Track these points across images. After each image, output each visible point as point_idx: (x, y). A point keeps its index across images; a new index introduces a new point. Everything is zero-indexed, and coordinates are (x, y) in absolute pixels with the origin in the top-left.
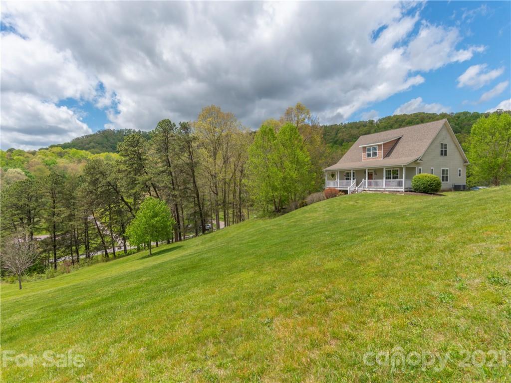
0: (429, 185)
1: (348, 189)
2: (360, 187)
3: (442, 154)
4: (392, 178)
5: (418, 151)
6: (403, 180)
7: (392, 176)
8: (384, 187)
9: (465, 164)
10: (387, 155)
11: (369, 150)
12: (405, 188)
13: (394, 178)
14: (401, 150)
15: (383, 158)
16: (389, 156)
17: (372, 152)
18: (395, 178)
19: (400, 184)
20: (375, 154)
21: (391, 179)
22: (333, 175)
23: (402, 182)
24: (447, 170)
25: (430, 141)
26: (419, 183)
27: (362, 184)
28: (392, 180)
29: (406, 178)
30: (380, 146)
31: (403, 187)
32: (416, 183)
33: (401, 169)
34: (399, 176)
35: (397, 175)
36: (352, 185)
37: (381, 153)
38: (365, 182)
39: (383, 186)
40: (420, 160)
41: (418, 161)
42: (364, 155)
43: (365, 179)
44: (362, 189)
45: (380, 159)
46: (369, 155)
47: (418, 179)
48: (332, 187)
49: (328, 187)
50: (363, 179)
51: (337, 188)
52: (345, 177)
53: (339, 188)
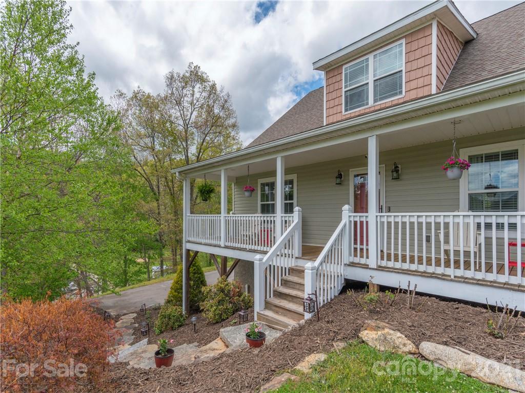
17: (371, 80)
42: (331, 102)
48: (203, 241)
49: (190, 239)
50: (346, 207)
51: (219, 246)
52: (259, 203)
53: (226, 247)
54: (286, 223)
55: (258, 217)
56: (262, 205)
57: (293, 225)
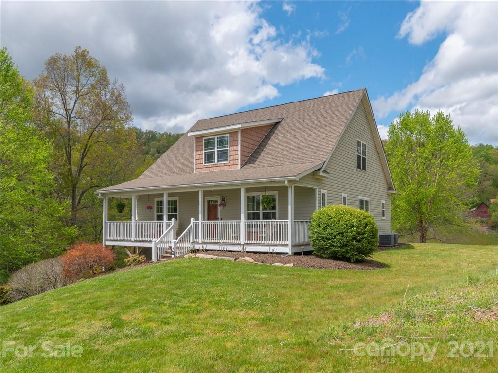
0: (354, 239)
1: (152, 245)
2: (182, 241)
3: (359, 166)
4: (261, 216)
5: (318, 150)
6: (289, 221)
7: (261, 212)
8: (242, 241)
9: (389, 192)
10: (250, 157)
11: (209, 144)
12: (293, 246)
13: (267, 216)
14: (280, 148)
15: (242, 166)
16: (254, 162)
17: (216, 150)
18: (269, 218)
19: (279, 234)
20: (223, 155)
21: (258, 219)
22: (121, 207)
23: (286, 226)
24: (367, 202)
25: (341, 129)
26: (329, 230)
27: (189, 230)
28: (261, 222)
29: (296, 216)
30: (233, 133)
31: (289, 243)
32: (320, 230)
33: (283, 190)
34: (277, 211)
35: (274, 208)
36: (165, 232)
37: (236, 151)
38: (196, 226)
39: (238, 238)
40: (324, 171)
41: (321, 173)
42: (198, 156)
43: (197, 219)
44: (187, 245)
45: (234, 168)
46: (209, 158)
47: (326, 220)
48: (119, 239)
49: (108, 238)
50: (192, 219)
51: (131, 241)
52: (156, 214)
53: (135, 241)
54: (168, 226)
55: (155, 222)
56: (157, 215)
57: (171, 226)
